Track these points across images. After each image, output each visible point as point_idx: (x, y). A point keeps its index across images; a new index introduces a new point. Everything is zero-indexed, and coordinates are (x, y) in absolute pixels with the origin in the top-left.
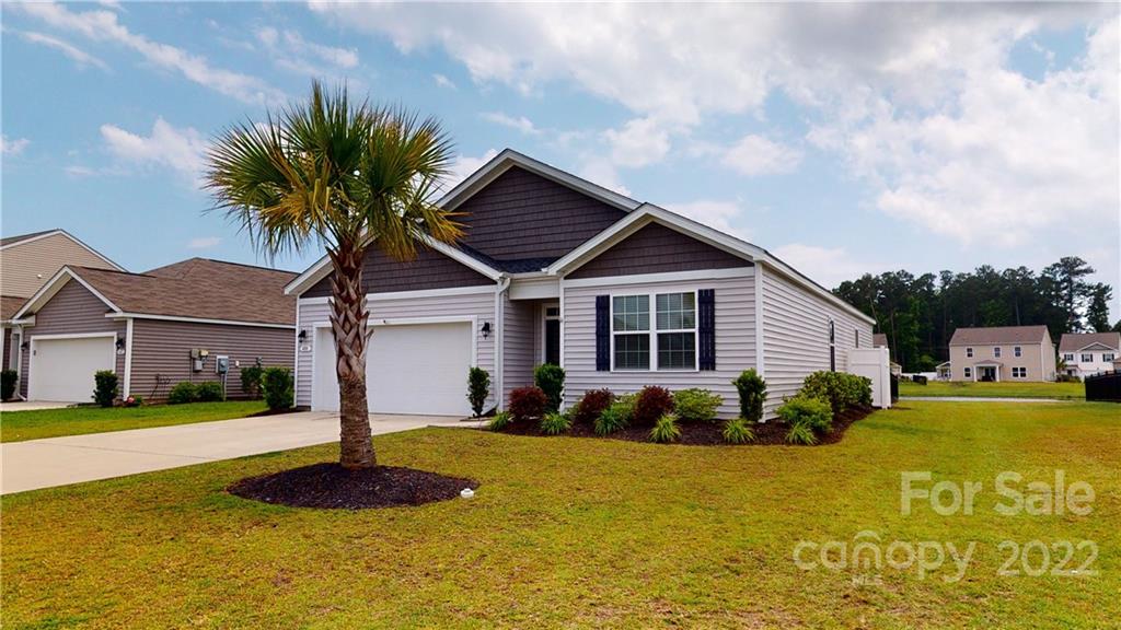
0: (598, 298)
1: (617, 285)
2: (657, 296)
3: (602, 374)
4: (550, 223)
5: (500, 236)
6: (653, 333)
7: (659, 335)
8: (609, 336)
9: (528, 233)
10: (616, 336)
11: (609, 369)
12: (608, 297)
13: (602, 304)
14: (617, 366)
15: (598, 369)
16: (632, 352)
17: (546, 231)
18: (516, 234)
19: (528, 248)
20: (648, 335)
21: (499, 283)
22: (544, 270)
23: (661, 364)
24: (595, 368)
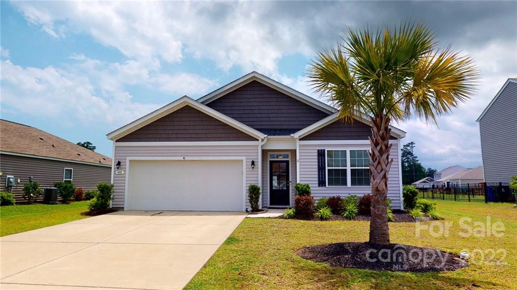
0: (318, 150)
1: (330, 145)
2: (350, 151)
3: (321, 188)
4: (276, 111)
5: (246, 116)
6: (349, 169)
7: (351, 170)
8: (325, 169)
9: (263, 115)
10: (328, 170)
11: (325, 186)
12: (324, 150)
13: (321, 154)
14: (329, 184)
15: (319, 186)
16: (338, 178)
17: (274, 115)
18: (255, 116)
19: (263, 123)
20: (346, 170)
21: (260, 140)
22: (292, 135)
23: (353, 183)
24: (317, 185)
